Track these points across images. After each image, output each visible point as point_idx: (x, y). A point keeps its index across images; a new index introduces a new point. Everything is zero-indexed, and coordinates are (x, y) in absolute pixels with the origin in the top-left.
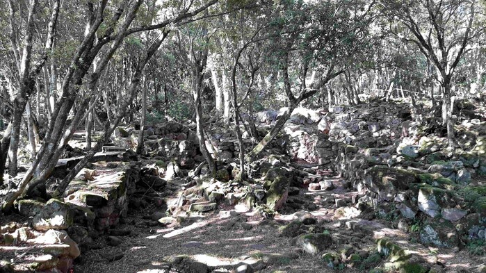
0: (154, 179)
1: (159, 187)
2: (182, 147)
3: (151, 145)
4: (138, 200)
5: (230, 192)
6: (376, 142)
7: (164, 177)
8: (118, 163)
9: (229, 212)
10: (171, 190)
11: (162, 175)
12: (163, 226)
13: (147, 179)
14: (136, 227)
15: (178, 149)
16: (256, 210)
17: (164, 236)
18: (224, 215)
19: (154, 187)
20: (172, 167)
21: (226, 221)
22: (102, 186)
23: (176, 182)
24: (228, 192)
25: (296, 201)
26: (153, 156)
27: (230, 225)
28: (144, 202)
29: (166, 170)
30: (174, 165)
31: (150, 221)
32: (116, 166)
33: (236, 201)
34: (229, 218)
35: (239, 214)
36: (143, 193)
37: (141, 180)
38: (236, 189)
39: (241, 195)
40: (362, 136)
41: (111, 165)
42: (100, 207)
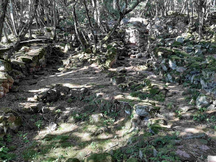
0: (59, 51)
1: (61, 55)
2: (73, 37)
3: (60, 36)
4: (51, 61)
5: (90, 58)
6: (170, 35)
7: (64, 51)
8: (42, 44)
9: (88, 67)
10: (66, 56)
11: (63, 50)
12: (59, 72)
13: (56, 52)
14: (48, 72)
15: (72, 38)
16: (100, 66)
17: (58, 76)
18: (85, 68)
19: (59, 55)
20: (67, 46)
21: (86, 70)
22: (31, 54)
23: (69, 53)
24: (89, 58)
25: (121, 63)
26: (61, 41)
27: (87, 72)
28: (54, 61)
29: (64, 48)
30: (68, 45)
31: (54, 70)
32: (41, 46)
33: (92, 62)
34: (88, 69)
35: (92, 68)
36: (54, 58)
37: (53, 52)
38: (93, 57)
39: (95, 59)
40: (164, 32)
41: (39, 45)
42: (29, 63)
